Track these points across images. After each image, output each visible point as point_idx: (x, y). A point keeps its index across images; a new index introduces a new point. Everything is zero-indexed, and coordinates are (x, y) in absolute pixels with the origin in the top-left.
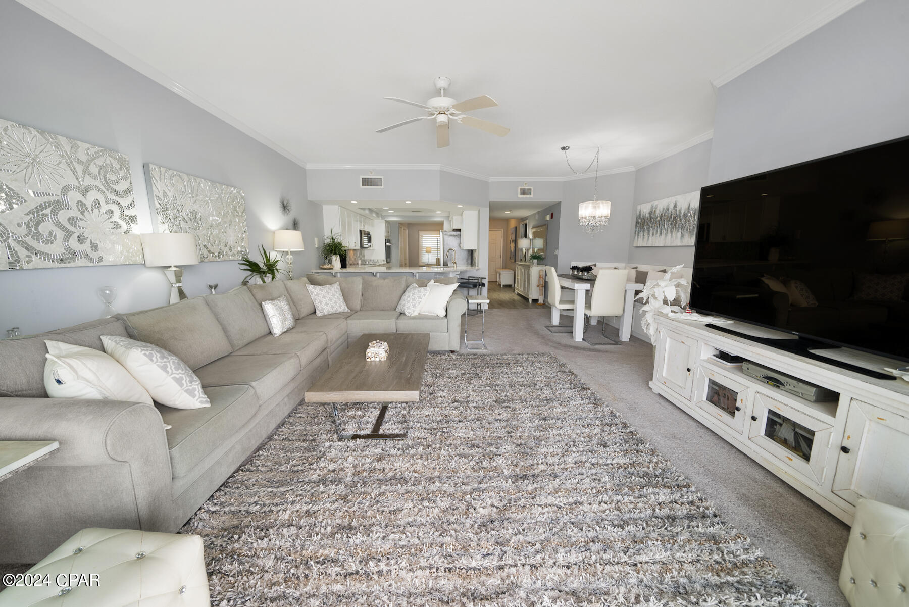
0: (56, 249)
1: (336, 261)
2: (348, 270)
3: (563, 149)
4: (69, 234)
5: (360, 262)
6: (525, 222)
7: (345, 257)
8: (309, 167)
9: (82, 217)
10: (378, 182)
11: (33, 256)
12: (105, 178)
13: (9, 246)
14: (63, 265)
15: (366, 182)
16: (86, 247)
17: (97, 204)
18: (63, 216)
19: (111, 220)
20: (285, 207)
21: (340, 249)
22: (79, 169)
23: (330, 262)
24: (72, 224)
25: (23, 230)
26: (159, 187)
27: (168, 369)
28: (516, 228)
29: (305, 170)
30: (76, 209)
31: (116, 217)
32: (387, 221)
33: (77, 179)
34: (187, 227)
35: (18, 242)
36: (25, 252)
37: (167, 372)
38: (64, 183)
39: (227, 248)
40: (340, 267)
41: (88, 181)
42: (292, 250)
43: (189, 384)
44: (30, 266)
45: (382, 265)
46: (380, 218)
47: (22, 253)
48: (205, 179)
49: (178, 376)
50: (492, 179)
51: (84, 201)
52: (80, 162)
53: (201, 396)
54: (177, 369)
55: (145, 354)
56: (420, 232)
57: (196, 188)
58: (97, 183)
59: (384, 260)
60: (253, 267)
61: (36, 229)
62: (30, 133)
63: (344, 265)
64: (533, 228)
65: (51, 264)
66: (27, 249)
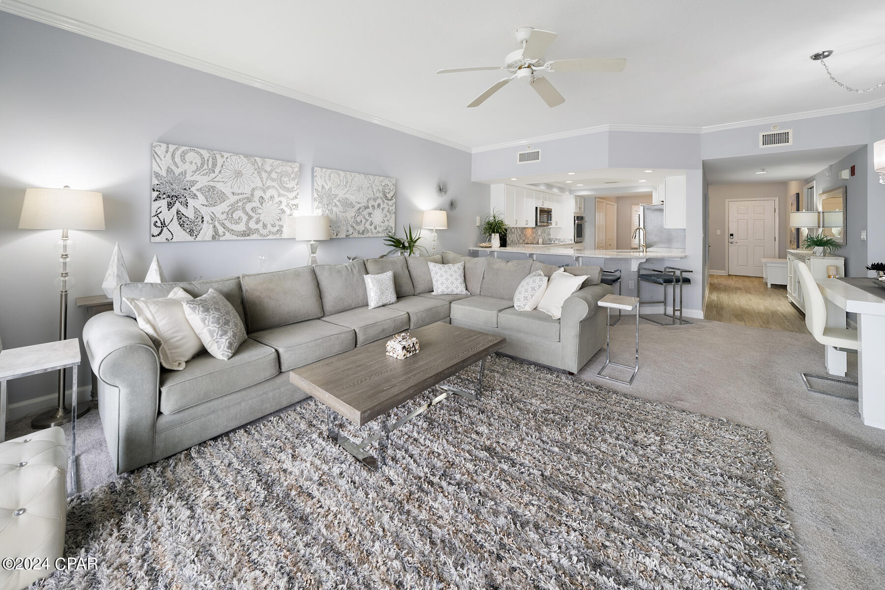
0: (241, 227)
1: (496, 239)
2: (508, 249)
3: (817, 57)
4: (250, 218)
5: (540, 241)
6: (810, 185)
7: (505, 235)
8: (474, 151)
9: (260, 206)
10: (535, 156)
11: (227, 232)
12: (280, 180)
13: (214, 227)
14: (243, 238)
15: (523, 157)
16: (260, 226)
17: (272, 197)
18: (248, 207)
19: (279, 208)
20: (441, 189)
21: (500, 228)
22: (265, 175)
23: (490, 240)
24: (253, 212)
25: (224, 216)
26: (319, 182)
27: (206, 321)
28: (798, 195)
29: (471, 154)
30: (258, 201)
31: (283, 206)
32: (577, 196)
33: (262, 181)
34: (338, 211)
35: (220, 224)
36: (223, 230)
37: (205, 324)
38: (253, 186)
39: (372, 227)
40: (499, 245)
41: (269, 183)
42: (436, 228)
43: (218, 337)
44: (223, 238)
45: (566, 246)
46: (567, 193)
47: (221, 230)
48: (359, 173)
49: (212, 329)
50: (706, 129)
51: (264, 196)
52: (266, 171)
53: (225, 349)
54: (213, 323)
55: (190, 307)
56: (633, 206)
57: (350, 181)
58: (275, 184)
59: (571, 240)
60: (397, 244)
61: (232, 215)
62: (240, 158)
63: (503, 243)
64: (824, 193)
65: (235, 237)
66: (224, 228)
